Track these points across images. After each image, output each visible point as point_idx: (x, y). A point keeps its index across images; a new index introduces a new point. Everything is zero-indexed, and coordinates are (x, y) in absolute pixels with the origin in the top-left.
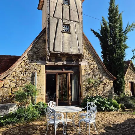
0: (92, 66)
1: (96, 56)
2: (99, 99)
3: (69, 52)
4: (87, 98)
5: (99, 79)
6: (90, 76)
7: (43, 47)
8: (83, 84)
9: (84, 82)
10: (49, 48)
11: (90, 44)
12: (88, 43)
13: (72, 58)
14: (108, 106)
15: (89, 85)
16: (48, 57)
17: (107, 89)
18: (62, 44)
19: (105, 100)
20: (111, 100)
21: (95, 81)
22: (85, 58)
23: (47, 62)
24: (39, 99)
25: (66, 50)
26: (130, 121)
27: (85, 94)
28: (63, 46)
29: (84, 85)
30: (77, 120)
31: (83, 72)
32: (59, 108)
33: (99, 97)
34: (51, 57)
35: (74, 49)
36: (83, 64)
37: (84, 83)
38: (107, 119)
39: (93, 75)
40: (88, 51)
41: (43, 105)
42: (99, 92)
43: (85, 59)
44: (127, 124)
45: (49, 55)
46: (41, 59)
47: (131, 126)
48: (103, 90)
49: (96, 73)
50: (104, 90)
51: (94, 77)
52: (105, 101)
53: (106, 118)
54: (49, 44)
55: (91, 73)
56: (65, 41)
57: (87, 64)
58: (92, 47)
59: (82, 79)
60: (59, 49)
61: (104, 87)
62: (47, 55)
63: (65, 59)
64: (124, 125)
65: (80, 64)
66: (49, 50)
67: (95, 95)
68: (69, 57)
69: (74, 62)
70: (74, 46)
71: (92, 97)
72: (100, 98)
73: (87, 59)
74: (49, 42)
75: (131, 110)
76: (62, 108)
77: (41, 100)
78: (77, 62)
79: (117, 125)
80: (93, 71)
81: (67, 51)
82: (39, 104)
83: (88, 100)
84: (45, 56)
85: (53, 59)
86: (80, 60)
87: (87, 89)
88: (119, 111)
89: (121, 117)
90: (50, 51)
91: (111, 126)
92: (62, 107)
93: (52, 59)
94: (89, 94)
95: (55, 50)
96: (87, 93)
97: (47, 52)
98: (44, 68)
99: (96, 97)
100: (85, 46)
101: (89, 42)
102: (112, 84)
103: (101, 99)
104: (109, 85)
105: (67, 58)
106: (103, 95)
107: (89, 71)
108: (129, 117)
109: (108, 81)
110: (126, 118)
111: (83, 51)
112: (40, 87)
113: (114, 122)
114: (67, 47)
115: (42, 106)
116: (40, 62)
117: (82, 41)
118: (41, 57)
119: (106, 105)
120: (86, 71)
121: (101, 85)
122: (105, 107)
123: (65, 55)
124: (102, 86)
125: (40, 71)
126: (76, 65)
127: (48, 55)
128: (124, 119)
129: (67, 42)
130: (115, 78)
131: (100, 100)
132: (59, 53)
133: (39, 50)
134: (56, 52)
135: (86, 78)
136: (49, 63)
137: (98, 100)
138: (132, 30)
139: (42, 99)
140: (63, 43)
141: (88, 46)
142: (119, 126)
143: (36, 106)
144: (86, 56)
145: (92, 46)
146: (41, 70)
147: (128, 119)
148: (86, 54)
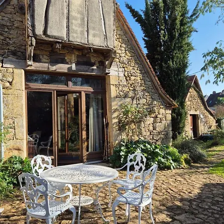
0: (133, 78)
1: (140, 57)
2: (145, 146)
3: (83, 42)
4: (121, 146)
5: (145, 107)
6: (128, 100)
7: (19, 25)
8: (113, 116)
9: (114, 112)
10: (33, 26)
11: (129, 28)
12: (125, 26)
13: (89, 58)
14: (163, 160)
15: (126, 118)
16: (31, 50)
17: (160, 127)
18: (65, 21)
19: (156, 148)
20: (167, 147)
21: (138, 111)
22: (117, 60)
23: (29, 63)
24: (10, 149)
25: (75, 35)
26: (213, 190)
27: (116, 138)
28: (68, 27)
29: (114, 118)
30: (104, 195)
31: (113, 91)
32: (60, 173)
33: (145, 142)
34: (38, 52)
35: (94, 36)
36: (115, 73)
37: (115, 115)
38: (165, 187)
39: (133, 98)
40: (124, 46)
41: (22, 162)
42: (144, 133)
43: (118, 63)
44: (208, 198)
45: (34, 43)
46: (14, 53)
47: (218, 201)
48: (151, 128)
49: (141, 94)
50: (154, 128)
51: (135, 102)
52: (157, 150)
53: (163, 186)
54: (33, 17)
55: (131, 94)
56: (73, 14)
57: (122, 75)
58: (134, 38)
59: (111, 106)
60: (57, 31)
61: (155, 122)
62: (29, 43)
63: (74, 58)
64: (204, 201)
65: (107, 71)
66: (33, 31)
67: (138, 139)
68: (84, 55)
69: (95, 67)
70: (94, 29)
71: (131, 142)
72: (147, 145)
73: (123, 63)
74: (33, 11)
75: (202, 165)
76: (69, 172)
77: (17, 151)
78: (102, 67)
79: (190, 201)
80: (134, 90)
81: (77, 38)
82: (10, 162)
83: (122, 148)
84: (23, 47)
85: (45, 56)
86: (107, 62)
87: (122, 127)
88: (183, 168)
89: (190, 181)
90: (35, 35)
91: (178, 203)
92: (69, 169)
93: (41, 57)
94: (124, 136)
95: (49, 33)
96: (121, 135)
97: (29, 36)
98: (21, 77)
99: (138, 142)
100: (119, 33)
101: (127, 25)
102: (169, 117)
103: (149, 146)
104: (164, 119)
105: (78, 56)
106: (151, 137)
107: (126, 89)
108: (204, 180)
109: (162, 111)
110: (201, 183)
111: (114, 43)
112: (14, 123)
113: (182, 194)
114: (79, 30)
115: (18, 166)
116: (11, 62)
117: (112, 19)
118: (13, 49)
119: (159, 158)
120: (120, 89)
121: (148, 118)
122: (156, 163)
123: (74, 50)
124: (150, 120)
125: (11, 83)
126: (99, 74)
127: (32, 45)
128: (198, 186)
129: (79, 16)
130: (175, 105)
131: (147, 149)
132: (59, 42)
133: (6, 30)
134: (51, 40)
135: (119, 103)
136: (33, 66)
137: (143, 147)
138: (208, 12)
139: (19, 150)
140: (68, 18)
141: (125, 33)
142: (195, 203)
143: (2, 167)
144: (120, 57)
145: (132, 35)
146: (14, 82)
147: (206, 185)
148: (120, 52)
